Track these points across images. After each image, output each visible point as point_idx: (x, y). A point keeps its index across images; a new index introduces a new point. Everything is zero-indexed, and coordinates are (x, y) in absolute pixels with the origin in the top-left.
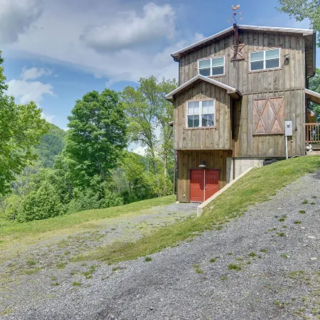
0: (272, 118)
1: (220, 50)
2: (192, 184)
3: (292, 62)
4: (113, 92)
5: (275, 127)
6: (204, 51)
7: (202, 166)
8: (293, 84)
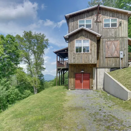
0: (114, 50)
1: (89, 16)
2: (76, 80)
3: (122, 25)
4: (12, 36)
5: (115, 54)
6: (81, 16)
7: (83, 72)
8: (123, 35)
